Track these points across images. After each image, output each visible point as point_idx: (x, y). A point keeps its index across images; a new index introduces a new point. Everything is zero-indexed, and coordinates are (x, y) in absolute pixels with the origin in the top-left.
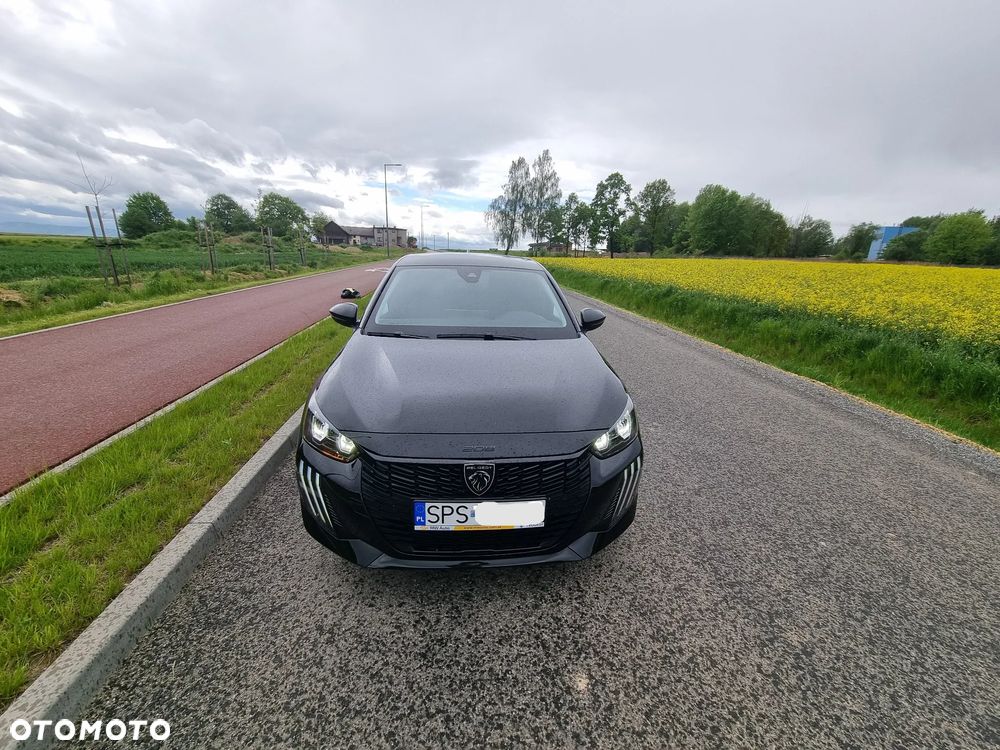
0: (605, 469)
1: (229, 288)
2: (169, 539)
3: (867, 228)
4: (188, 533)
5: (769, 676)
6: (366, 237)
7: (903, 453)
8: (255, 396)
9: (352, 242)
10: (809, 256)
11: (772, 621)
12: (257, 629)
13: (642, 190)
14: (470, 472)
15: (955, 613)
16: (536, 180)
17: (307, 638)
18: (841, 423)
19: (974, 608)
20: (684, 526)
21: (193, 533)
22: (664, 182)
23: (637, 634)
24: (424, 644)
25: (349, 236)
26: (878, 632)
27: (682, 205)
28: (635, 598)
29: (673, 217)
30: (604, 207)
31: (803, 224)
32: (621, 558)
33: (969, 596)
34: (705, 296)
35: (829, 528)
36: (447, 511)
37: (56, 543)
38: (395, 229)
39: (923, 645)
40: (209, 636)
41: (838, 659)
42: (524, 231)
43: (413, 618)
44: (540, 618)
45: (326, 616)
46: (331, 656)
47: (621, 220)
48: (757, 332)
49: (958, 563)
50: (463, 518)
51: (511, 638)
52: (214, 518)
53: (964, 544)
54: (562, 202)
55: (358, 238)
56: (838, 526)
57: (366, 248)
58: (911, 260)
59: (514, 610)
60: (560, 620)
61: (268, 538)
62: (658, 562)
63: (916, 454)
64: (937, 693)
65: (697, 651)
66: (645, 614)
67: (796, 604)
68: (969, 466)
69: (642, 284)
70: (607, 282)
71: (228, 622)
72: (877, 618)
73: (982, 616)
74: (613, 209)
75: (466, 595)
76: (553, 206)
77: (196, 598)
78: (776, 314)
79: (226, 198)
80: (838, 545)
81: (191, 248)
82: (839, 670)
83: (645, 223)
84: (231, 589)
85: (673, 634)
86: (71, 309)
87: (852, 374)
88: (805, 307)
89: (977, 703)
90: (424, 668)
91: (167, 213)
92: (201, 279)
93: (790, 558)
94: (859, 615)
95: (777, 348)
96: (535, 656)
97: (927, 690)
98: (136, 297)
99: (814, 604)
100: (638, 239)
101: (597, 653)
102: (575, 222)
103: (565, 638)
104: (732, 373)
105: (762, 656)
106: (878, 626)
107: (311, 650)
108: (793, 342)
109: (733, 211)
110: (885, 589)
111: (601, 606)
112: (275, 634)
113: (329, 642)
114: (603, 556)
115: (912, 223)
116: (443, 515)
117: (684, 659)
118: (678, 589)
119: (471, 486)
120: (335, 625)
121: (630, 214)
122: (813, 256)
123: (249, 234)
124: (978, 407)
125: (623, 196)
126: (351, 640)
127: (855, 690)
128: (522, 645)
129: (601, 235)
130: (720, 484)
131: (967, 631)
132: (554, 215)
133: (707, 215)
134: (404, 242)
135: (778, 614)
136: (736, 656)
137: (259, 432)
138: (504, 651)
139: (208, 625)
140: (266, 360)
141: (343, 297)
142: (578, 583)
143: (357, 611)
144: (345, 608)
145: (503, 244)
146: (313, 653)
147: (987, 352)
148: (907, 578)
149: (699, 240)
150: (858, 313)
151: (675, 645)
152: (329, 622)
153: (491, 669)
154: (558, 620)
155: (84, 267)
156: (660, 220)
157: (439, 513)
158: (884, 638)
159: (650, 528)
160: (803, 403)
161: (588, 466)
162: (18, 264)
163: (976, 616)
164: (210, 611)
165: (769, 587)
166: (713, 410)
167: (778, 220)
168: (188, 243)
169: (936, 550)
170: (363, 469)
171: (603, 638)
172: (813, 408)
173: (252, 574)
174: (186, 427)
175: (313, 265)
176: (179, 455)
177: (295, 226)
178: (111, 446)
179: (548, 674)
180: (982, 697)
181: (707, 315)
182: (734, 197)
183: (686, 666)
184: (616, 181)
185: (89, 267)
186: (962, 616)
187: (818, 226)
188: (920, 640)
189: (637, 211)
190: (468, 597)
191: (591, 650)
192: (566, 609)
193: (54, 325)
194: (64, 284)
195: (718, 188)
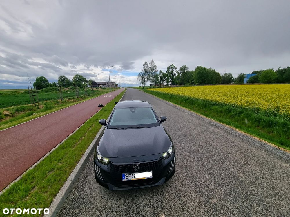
0: (166, 162)
1: (67, 106)
2: (62, 186)
3: (242, 75)
4: (67, 184)
5: (206, 211)
6: (104, 85)
7: (247, 147)
8: (78, 141)
9: (100, 87)
10: (228, 83)
11: (208, 197)
12: (86, 208)
13: (180, 68)
14: (134, 166)
15: (252, 192)
16: (150, 67)
17: (98, 210)
18: (231, 138)
19: (257, 190)
20: (189, 172)
21: (68, 184)
22: (186, 66)
23: (176, 203)
24: (126, 209)
25: (99, 85)
26: (233, 198)
27: (191, 72)
28: (176, 193)
29: (189, 75)
30: (170, 73)
31: (225, 75)
32: (173, 183)
33: (256, 187)
34: (198, 100)
35: (224, 170)
36: (130, 175)
37: (35, 189)
38: (112, 82)
39: (243, 201)
40: (74, 211)
41: (222, 206)
42: (148, 81)
43: (123, 202)
44: (153, 200)
45: (102, 203)
46: (104, 214)
47: (175, 76)
48: (212, 110)
49: (255, 178)
50: (134, 177)
51: (146, 206)
52: (73, 179)
53: (258, 172)
54: (158, 73)
55: (101, 85)
56: (227, 170)
57: (104, 88)
58: (256, 83)
59: (147, 199)
60: (158, 200)
61: (86, 183)
62: (182, 183)
63: (250, 146)
64: (245, 213)
65: (190, 206)
66: (178, 197)
67: (214, 192)
68: (263, 149)
69: (181, 96)
70: (171, 96)
71: (79, 207)
72: (233, 195)
73: (258, 192)
74: (172, 74)
75: (135, 195)
76: (156, 74)
77: (70, 201)
78: (217, 105)
79: (64, 76)
80: (226, 175)
81: (54, 92)
82: (222, 208)
83: (181, 77)
84: (78, 198)
85: (185, 202)
86: (25, 117)
87: (238, 121)
88: (224, 102)
89: (254, 214)
90: (126, 215)
91: (47, 82)
92: (58, 102)
93: (214, 180)
94: (229, 194)
95: (218, 114)
96: (152, 210)
97: (243, 212)
98: (42, 111)
99: (219, 192)
100: (180, 81)
101: (166, 208)
102: (162, 78)
103: (159, 205)
104: (204, 124)
105: (205, 206)
106: (233, 196)
107: (99, 212)
108: (222, 112)
109: (205, 72)
110: (236, 186)
111: (168, 196)
112: (90, 209)
113: (103, 210)
114: (168, 182)
115: (255, 73)
116: (129, 176)
117: (187, 208)
118: (186, 190)
119: (135, 169)
120: (104, 206)
121: (177, 75)
122: (229, 83)
123: (71, 87)
124: (270, 129)
125: (175, 70)
126: (108, 209)
127: (226, 213)
128: (149, 207)
129: (170, 81)
130: (198, 159)
131: (254, 197)
132: (156, 76)
133: (198, 74)
134: (114, 86)
135: (210, 195)
136: (199, 207)
137: (81, 153)
138: (145, 209)
139: (74, 208)
140: (80, 130)
141: (99, 107)
142: (162, 190)
143: (109, 202)
144: (106, 201)
145: (142, 85)
146: (100, 213)
147: (272, 113)
148: (242, 183)
149: (197, 81)
150: (238, 104)
151: (185, 205)
152: (103, 205)
153: (142, 214)
154: (157, 200)
155: (26, 102)
156: (185, 76)
157: (128, 176)
158: (234, 199)
159: (180, 174)
160: (222, 133)
161: (162, 162)
162: (8, 102)
163: (257, 192)
164: (74, 204)
165: (208, 188)
166: (198, 137)
167: (218, 74)
168: (53, 90)
169: (250, 175)
170: (110, 166)
171: (168, 204)
172: (225, 134)
173: (83, 194)
174: (62, 153)
175: (89, 95)
176: (61, 161)
177: (83, 83)
178: (43, 160)
179: (155, 215)
180: (255, 213)
181: (199, 105)
182: (205, 69)
183: (187, 210)
184: (172, 66)
185: (27, 101)
186: (254, 192)
187: (229, 75)
188: (243, 199)
189: (179, 74)
190: (136, 196)
191: (165, 208)
192: (159, 197)
193: (21, 123)
194: (21, 108)
195: (200, 67)
